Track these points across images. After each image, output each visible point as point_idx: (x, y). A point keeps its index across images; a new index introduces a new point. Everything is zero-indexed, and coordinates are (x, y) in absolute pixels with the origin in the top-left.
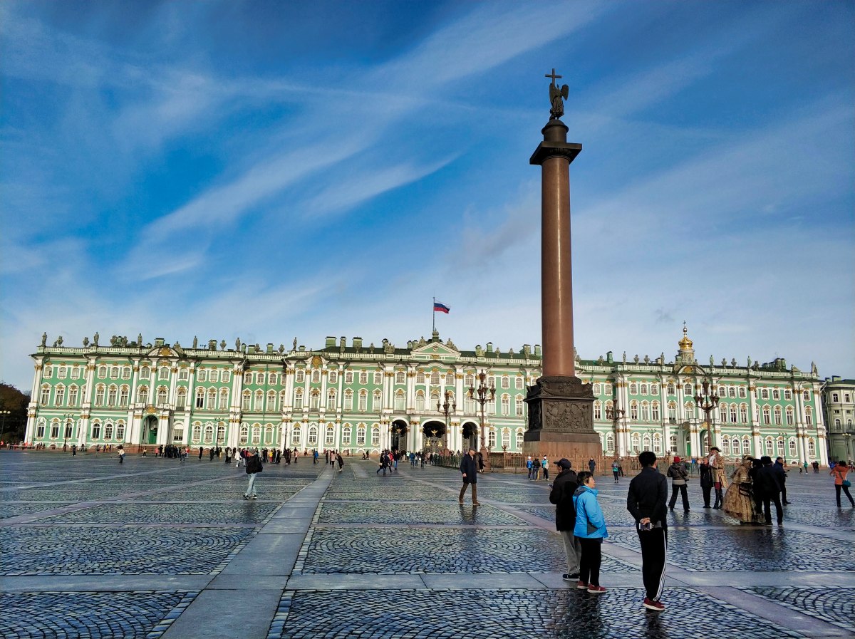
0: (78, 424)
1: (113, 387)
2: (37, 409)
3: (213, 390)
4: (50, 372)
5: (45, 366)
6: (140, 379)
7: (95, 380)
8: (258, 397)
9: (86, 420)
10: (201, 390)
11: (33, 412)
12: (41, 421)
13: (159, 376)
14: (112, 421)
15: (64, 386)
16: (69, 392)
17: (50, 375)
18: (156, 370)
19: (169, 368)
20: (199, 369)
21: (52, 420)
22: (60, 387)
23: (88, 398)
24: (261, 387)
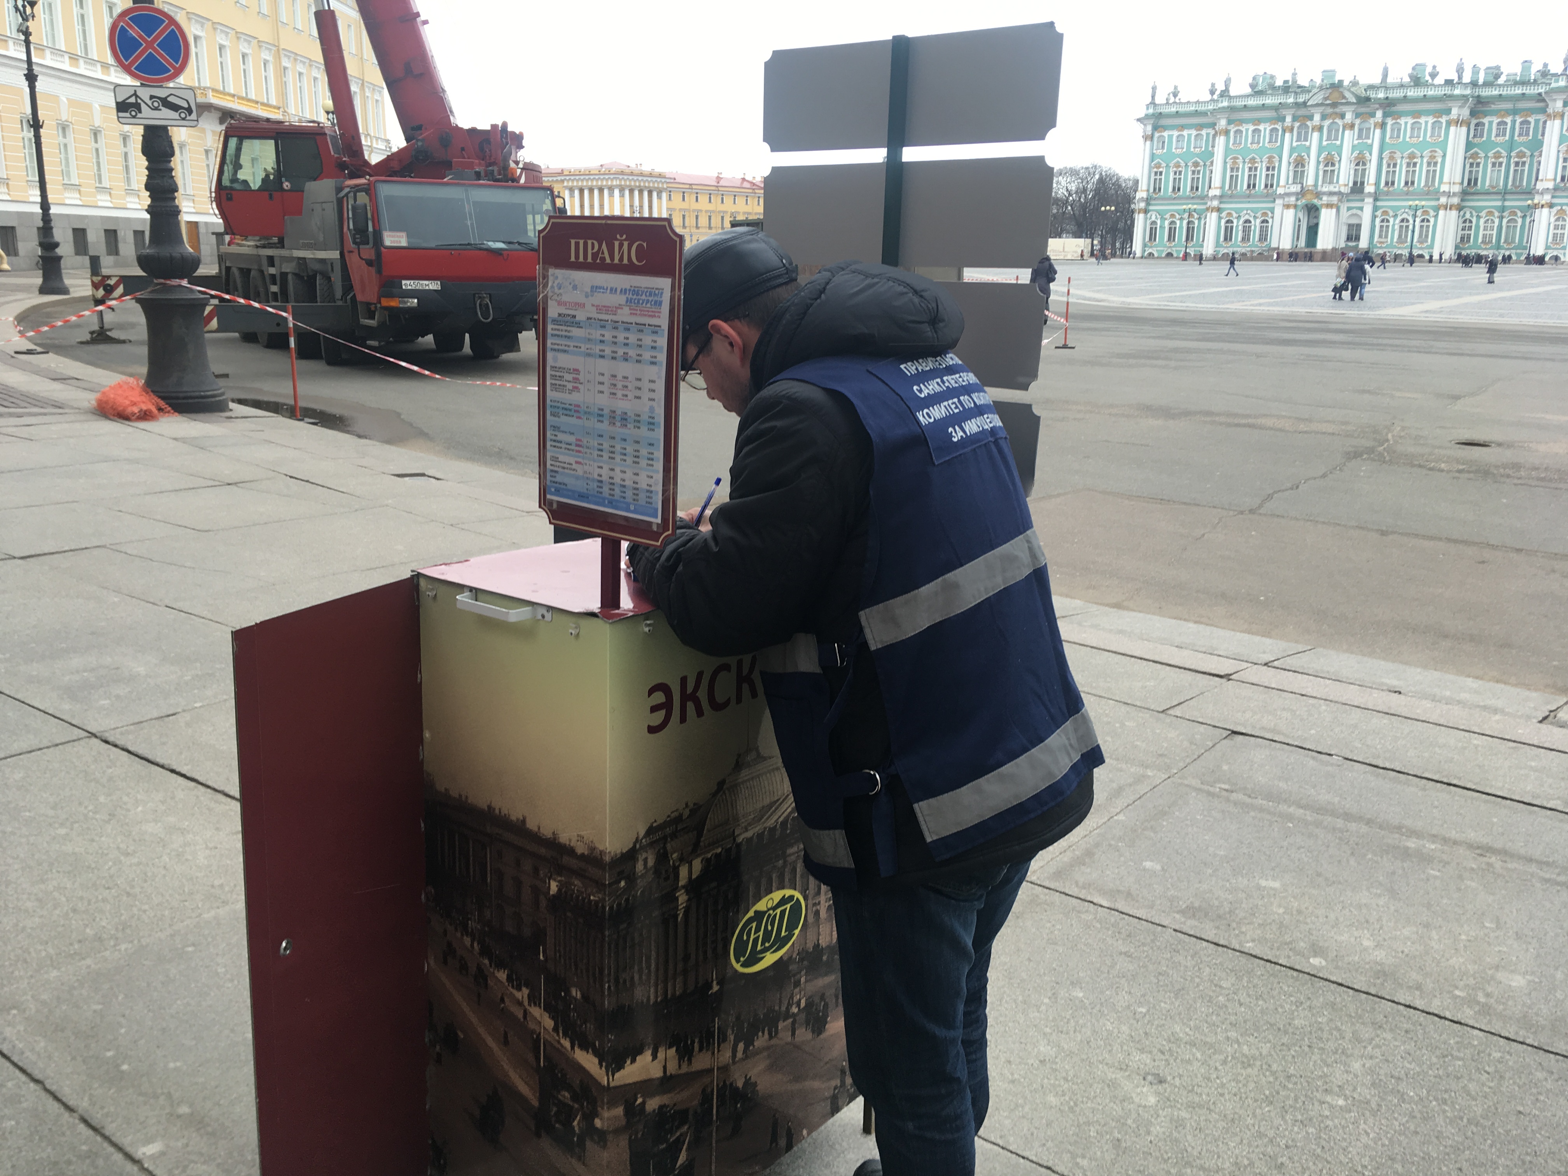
0: (1203, 222)
1: (1253, 161)
2: (1148, 201)
3: (1412, 156)
4: (1164, 142)
5: (1157, 135)
6: (1295, 144)
7: (1227, 150)
8: (1494, 165)
9: (1215, 215)
10: (1392, 158)
11: (1142, 205)
12: (1153, 218)
13: (1325, 138)
14: (1253, 214)
15: (1183, 164)
16: (1190, 173)
17: (1163, 147)
18: (1320, 129)
19: (1340, 122)
20: (1390, 122)
21: (1168, 216)
22: (1178, 165)
23: (1217, 181)
24: (1500, 145)
